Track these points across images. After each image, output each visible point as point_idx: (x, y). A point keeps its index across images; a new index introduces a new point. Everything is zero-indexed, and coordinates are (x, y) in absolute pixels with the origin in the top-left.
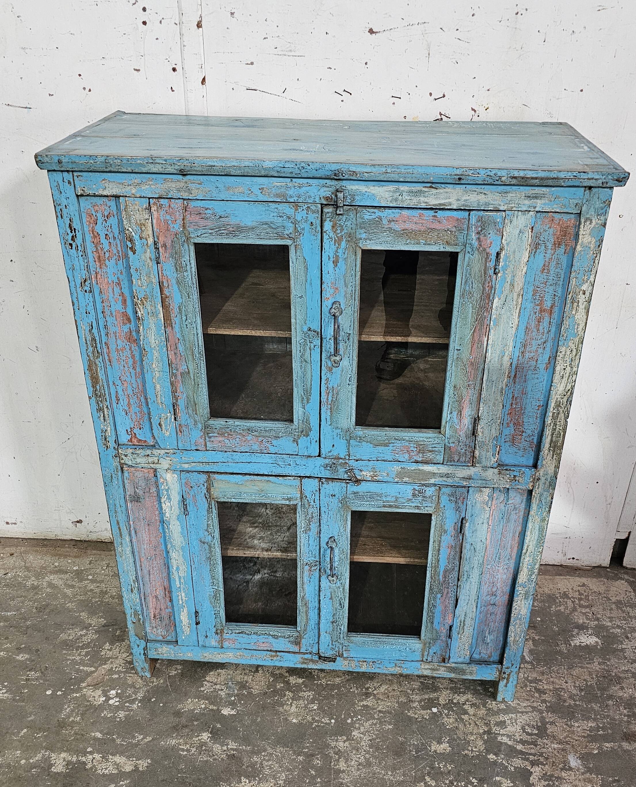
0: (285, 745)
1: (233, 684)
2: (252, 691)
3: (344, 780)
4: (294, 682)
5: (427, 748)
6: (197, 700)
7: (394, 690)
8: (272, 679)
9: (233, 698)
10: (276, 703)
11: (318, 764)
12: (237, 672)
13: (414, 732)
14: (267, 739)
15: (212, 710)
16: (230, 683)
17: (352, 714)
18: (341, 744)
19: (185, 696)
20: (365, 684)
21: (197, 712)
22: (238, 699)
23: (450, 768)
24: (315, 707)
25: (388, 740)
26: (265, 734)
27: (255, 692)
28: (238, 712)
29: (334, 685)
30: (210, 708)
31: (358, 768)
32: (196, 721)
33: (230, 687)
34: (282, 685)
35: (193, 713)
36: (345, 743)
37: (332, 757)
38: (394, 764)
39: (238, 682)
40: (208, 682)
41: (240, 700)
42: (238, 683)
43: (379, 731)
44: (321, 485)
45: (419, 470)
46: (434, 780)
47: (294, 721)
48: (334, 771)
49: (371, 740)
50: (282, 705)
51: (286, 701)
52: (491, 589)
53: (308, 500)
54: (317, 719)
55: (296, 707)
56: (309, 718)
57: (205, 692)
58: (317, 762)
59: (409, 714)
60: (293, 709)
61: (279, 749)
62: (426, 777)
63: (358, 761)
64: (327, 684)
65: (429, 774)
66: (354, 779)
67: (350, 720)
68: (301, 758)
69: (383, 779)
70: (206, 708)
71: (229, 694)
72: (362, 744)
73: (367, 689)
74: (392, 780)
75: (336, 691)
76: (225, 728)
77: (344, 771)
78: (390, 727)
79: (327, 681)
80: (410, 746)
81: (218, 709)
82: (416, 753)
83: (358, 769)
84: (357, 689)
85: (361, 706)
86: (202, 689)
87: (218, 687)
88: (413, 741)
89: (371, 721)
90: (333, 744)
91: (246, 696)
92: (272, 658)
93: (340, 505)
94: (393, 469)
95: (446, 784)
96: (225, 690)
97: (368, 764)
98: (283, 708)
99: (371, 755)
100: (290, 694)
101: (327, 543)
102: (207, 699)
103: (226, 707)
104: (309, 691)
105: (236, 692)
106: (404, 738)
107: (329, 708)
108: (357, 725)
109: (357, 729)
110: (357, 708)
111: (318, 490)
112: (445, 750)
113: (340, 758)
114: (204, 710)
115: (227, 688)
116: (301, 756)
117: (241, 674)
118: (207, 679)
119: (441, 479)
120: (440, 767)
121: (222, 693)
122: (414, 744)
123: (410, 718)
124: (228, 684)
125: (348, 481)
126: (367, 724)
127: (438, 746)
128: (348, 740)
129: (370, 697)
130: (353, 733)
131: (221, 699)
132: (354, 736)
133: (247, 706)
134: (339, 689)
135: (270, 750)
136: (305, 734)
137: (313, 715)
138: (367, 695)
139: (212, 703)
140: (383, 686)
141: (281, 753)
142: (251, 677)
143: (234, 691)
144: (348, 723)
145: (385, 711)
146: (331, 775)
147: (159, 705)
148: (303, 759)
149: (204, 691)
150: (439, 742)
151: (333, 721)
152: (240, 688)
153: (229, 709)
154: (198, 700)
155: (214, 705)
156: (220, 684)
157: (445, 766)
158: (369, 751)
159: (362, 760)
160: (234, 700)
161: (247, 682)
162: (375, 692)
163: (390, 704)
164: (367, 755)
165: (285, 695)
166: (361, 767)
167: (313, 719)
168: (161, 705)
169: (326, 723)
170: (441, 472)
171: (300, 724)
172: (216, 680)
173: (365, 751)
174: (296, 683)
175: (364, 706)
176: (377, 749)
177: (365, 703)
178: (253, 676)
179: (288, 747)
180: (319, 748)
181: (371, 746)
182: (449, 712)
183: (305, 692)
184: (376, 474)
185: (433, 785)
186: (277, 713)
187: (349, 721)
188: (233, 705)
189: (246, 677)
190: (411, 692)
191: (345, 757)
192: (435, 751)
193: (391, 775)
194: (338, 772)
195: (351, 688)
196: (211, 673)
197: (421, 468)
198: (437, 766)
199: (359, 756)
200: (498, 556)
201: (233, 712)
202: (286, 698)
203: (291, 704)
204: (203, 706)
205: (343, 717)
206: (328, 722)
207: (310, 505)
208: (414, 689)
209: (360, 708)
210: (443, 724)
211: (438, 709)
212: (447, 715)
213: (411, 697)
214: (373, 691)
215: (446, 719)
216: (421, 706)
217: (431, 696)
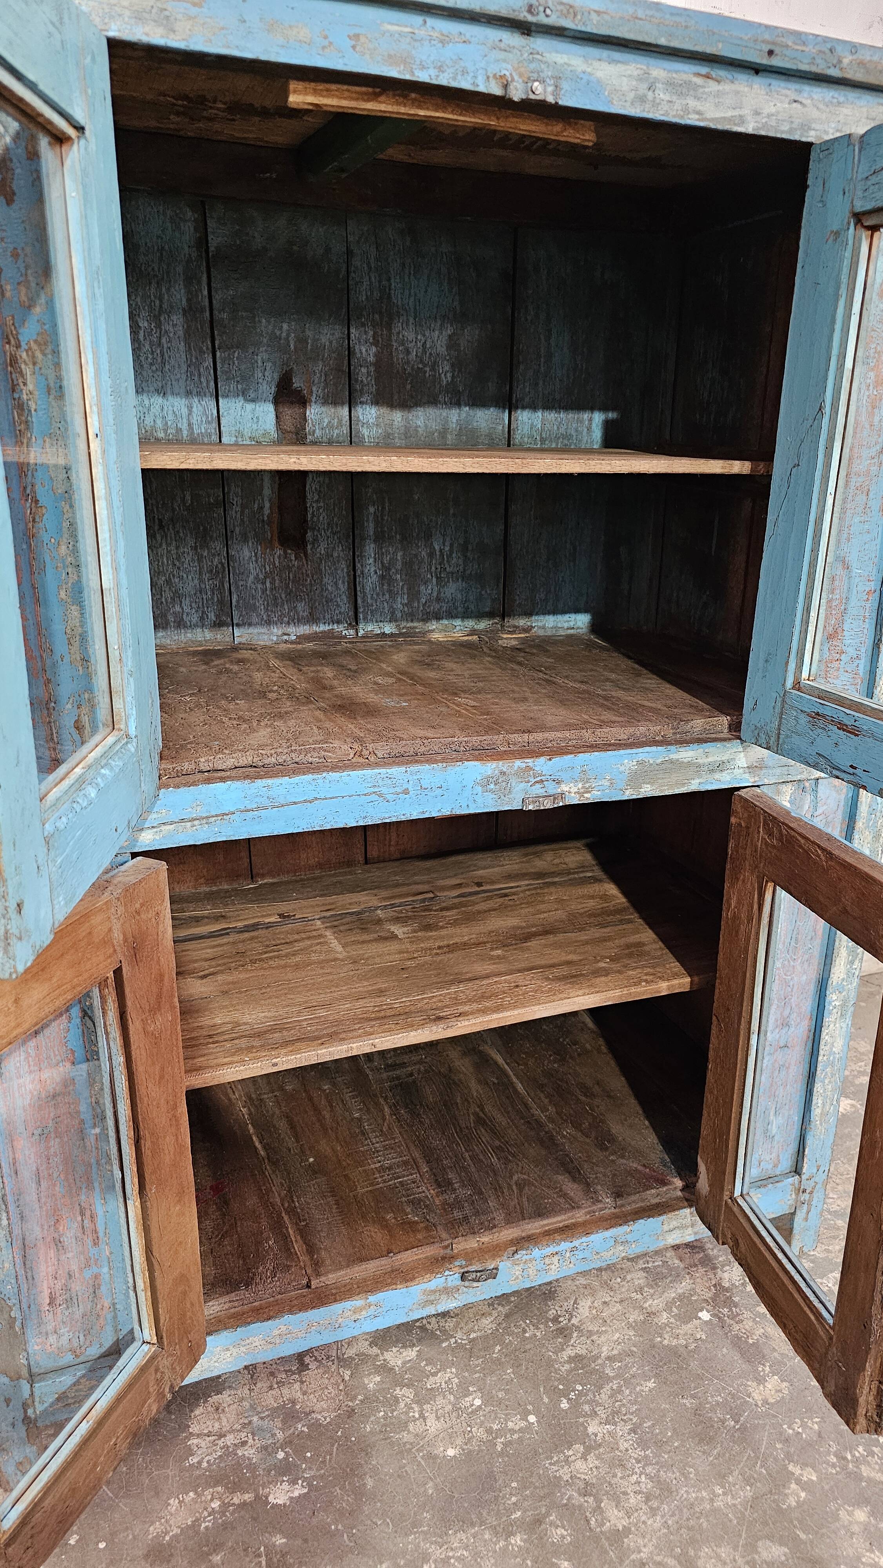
0: (465, 1523)
1: (262, 1418)
2: (317, 1420)
3: (640, 1552)
4: (399, 1363)
5: (746, 1402)
6: (191, 1494)
7: (605, 1303)
8: (349, 1373)
9: (281, 1455)
10: (385, 1425)
11: (563, 1537)
12: (259, 1385)
13: (700, 1377)
14: (415, 1525)
15: (244, 1505)
16: (255, 1419)
17: (561, 1387)
18: (580, 1465)
19: (157, 1494)
20: (547, 1312)
21: (207, 1528)
22: (295, 1452)
23: (816, 1427)
24: (478, 1402)
25: (664, 1416)
26: (402, 1515)
27: (325, 1417)
28: (310, 1485)
29: (486, 1337)
30: (236, 1501)
31: (651, 1508)
32: (215, 1550)
33: (260, 1429)
34: (378, 1379)
35: (197, 1533)
36: (586, 1460)
37: (580, 1506)
38: (711, 1464)
39: (275, 1410)
40: (198, 1436)
41: (299, 1452)
42: (274, 1412)
43: (635, 1402)
45: (671, 762)
46: (807, 1465)
47: (451, 1452)
48: (607, 1539)
49: (633, 1431)
50: (403, 1426)
51: (407, 1413)
52: (781, 1014)
54: (495, 1427)
55: (438, 1418)
56: (479, 1433)
57: (205, 1465)
58: (559, 1534)
59: (666, 1342)
60: (433, 1425)
61: (458, 1538)
62: (791, 1467)
63: (640, 1492)
64: (472, 1341)
65: (789, 1457)
66: (659, 1538)
67: (565, 1401)
68: (517, 1540)
69: (715, 1511)
70: (225, 1506)
71: (265, 1448)
72: (622, 1448)
73: (556, 1320)
74: (734, 1505)
75: (498, 1348)
76: (299, 1542)
77: (627, 1531)
78: (651, 1384)
79: (468, 1333)
80: (713, 1409)
81: (258, 1497)
82: (737, 1422)
83: (653, 1512)
84: (538, 1328)
85: (569, 1362)
86: (194, 1460)
87: (230, 1439)
88: (712, 1396)
89: (608, 1387)
90: (564, 1473)
91: (309, 1436)
92: (357, 1316)
95: (834, 1466)
96: (251, 1441)
97: (665, 1490)
98: (409, 1432)
99: (657, 1463)
100: (405, 1394)
102: (217, 1483)
103: (274, 1482)
104: (443, 1369)
105: (280, 1435)
106: (693, 1397)
107: (507, 1391)
108: (586, 1408)
109: (590, 1416)
110: (563, 1369)
112: (780, 1391)
113: (599, 1501)
114: (223, 1513)
115: (253, 1434)
116: (512, 1534)
117: (271, 1388)
118: (194, 1428)
119: (710, 777)
120: (798, 1433)
121: (249, 1452)
122: (718, 1403)
123: (674, 1351)
124: (250, 1422)
126: (603, 1396)
127: (761, 1388)
128: (588, 1450)
129: (571, 1334)
130: (590, 1430)
131: (253, 1468)
132: (596, 1435)
133: (324, 1462)
134: (501, 1342)
135: (438, 1553)
136: (491, 1476)
137: (482, 1423)
138: (564, 1332)
139: (234, 1488)
140: (582, 1304)
141: (466, 1548)
142: (297, 1386)
143: (273, 1435)
144: (566, 1411)
145: (620, 1354)
146: (606, 1552)
147: (97, 1549)
148: (525, 1541)
149: (200, 1463)
150: (761, 1380)
151: (532, 1418)
152: (284, 1421)
153: (285, 1486)
154: (196, 1493)
155: (244, 1491)
156: (232, 1431)
157: (804, 1425)
158: (646, 1456)
159: (646, 1485)
160: (285, 1459)
161: (293, 1402)
162: (574, 1321)
163: (617, 1335)
164: (649, 1469)
165: (397, 1400)
166: (655, 1504)
167: (489, 1431)
168: (102, 1545)
169: (521, 1430)
170: (710, 759)
171: (468, 1457)
172: (217, 1425)
173: (638, 1462)
174: (404, 1363)
175: (571, 1359)
176: (660, 1444)
177: (569, 1352)
178: (302, 1382)
179: (473, 1525)
180: (542, 1498)
181: (642, 1444)
182: (731, 1310)
183: (435, 1374)
184: (587, 785)
185: (814, 1478)
186: (403, 1450)
187: (564, 1405)
188: (286, 1470)
189: (285, 1391)
190: (639, 1296)
191: (607, 1493)
192: (765, 1402)
193: (724, 1494)
194: (618, 1536)
195: (524, 1331)
196: (197, 1412)
197: (674, 756)
198: (791, 1431)
199: (635, 1477)
200: (794, 936)
201: (299, 1491)
202: (402, 1405)
203: (423, 1417)
204: (216, 1504)
205: (546, 1400)
206: (523, 1424)
208: (641, 1289)
209: (567, 1367)
210: (739, 1338)
211: (708, 1311)
212: (733, 1317)
213: (646, 1305)
214: (569, 1320)
215: (736, 1327)
216: (678, 1317)
217: (680, 1291)
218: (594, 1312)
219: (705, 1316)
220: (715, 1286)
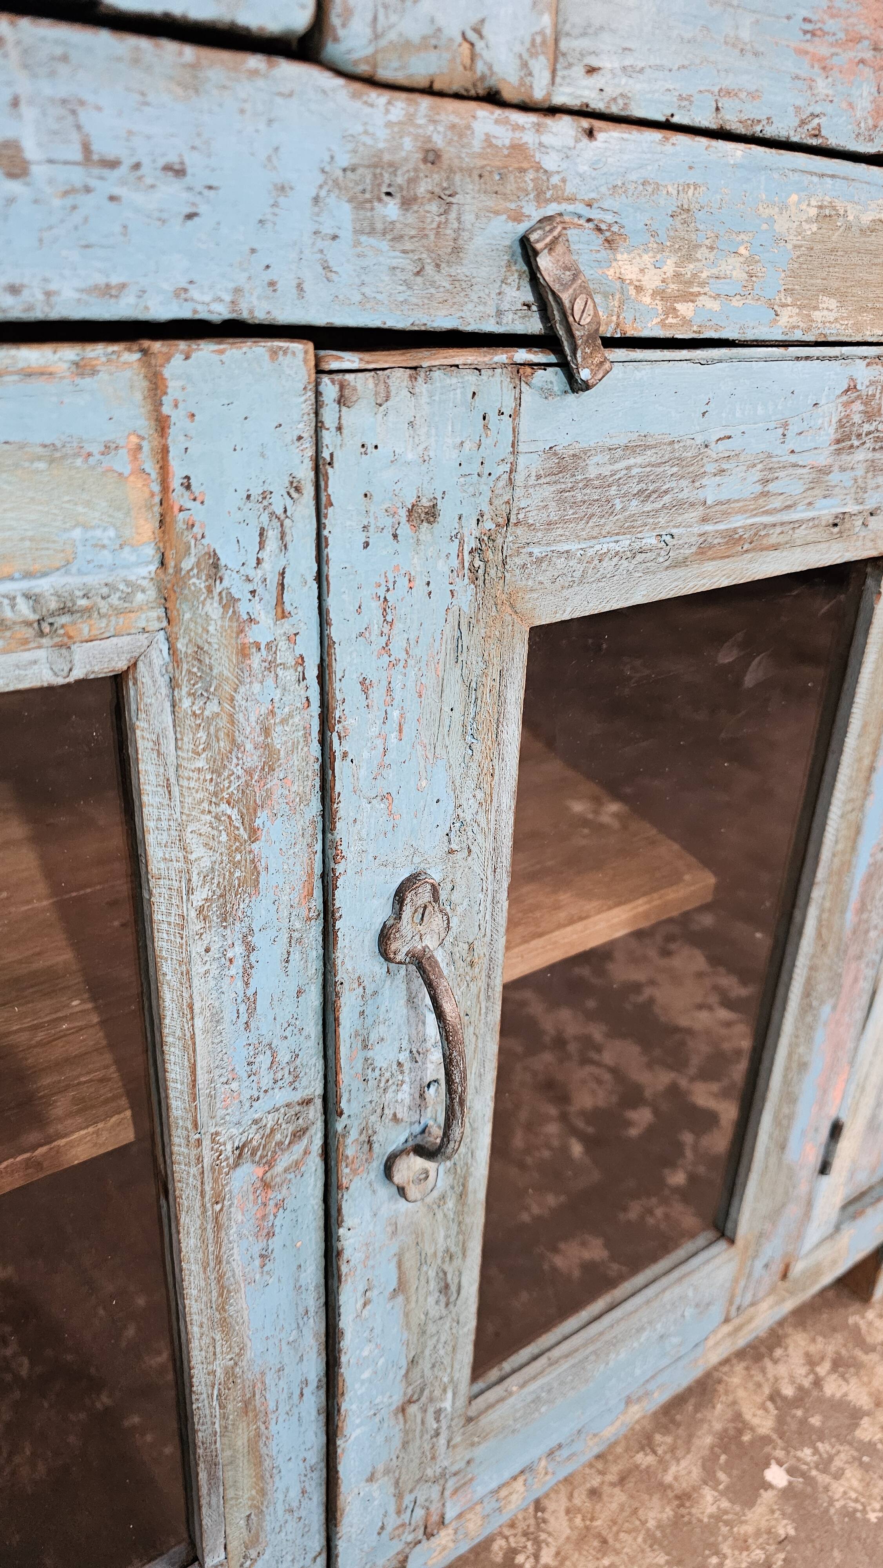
44: (329, 415)
53: (229, 602)
93: (466, 594)
94: (782, 225)
101: (384, 937)
111: (306, 474)
125: (522, 355)
182: (818, 1451)
207: (243, 652)
210: (851, 1515)
211: (780, 1464)
212: (824, 1465)
213: (668, 1478)
214: (537, 1557)
215: (838, 1489)
216: (732, 1493)
217: (718, 1426)
218: (578, 1521)
219: (776, 1476)
220: (772, 1398)
